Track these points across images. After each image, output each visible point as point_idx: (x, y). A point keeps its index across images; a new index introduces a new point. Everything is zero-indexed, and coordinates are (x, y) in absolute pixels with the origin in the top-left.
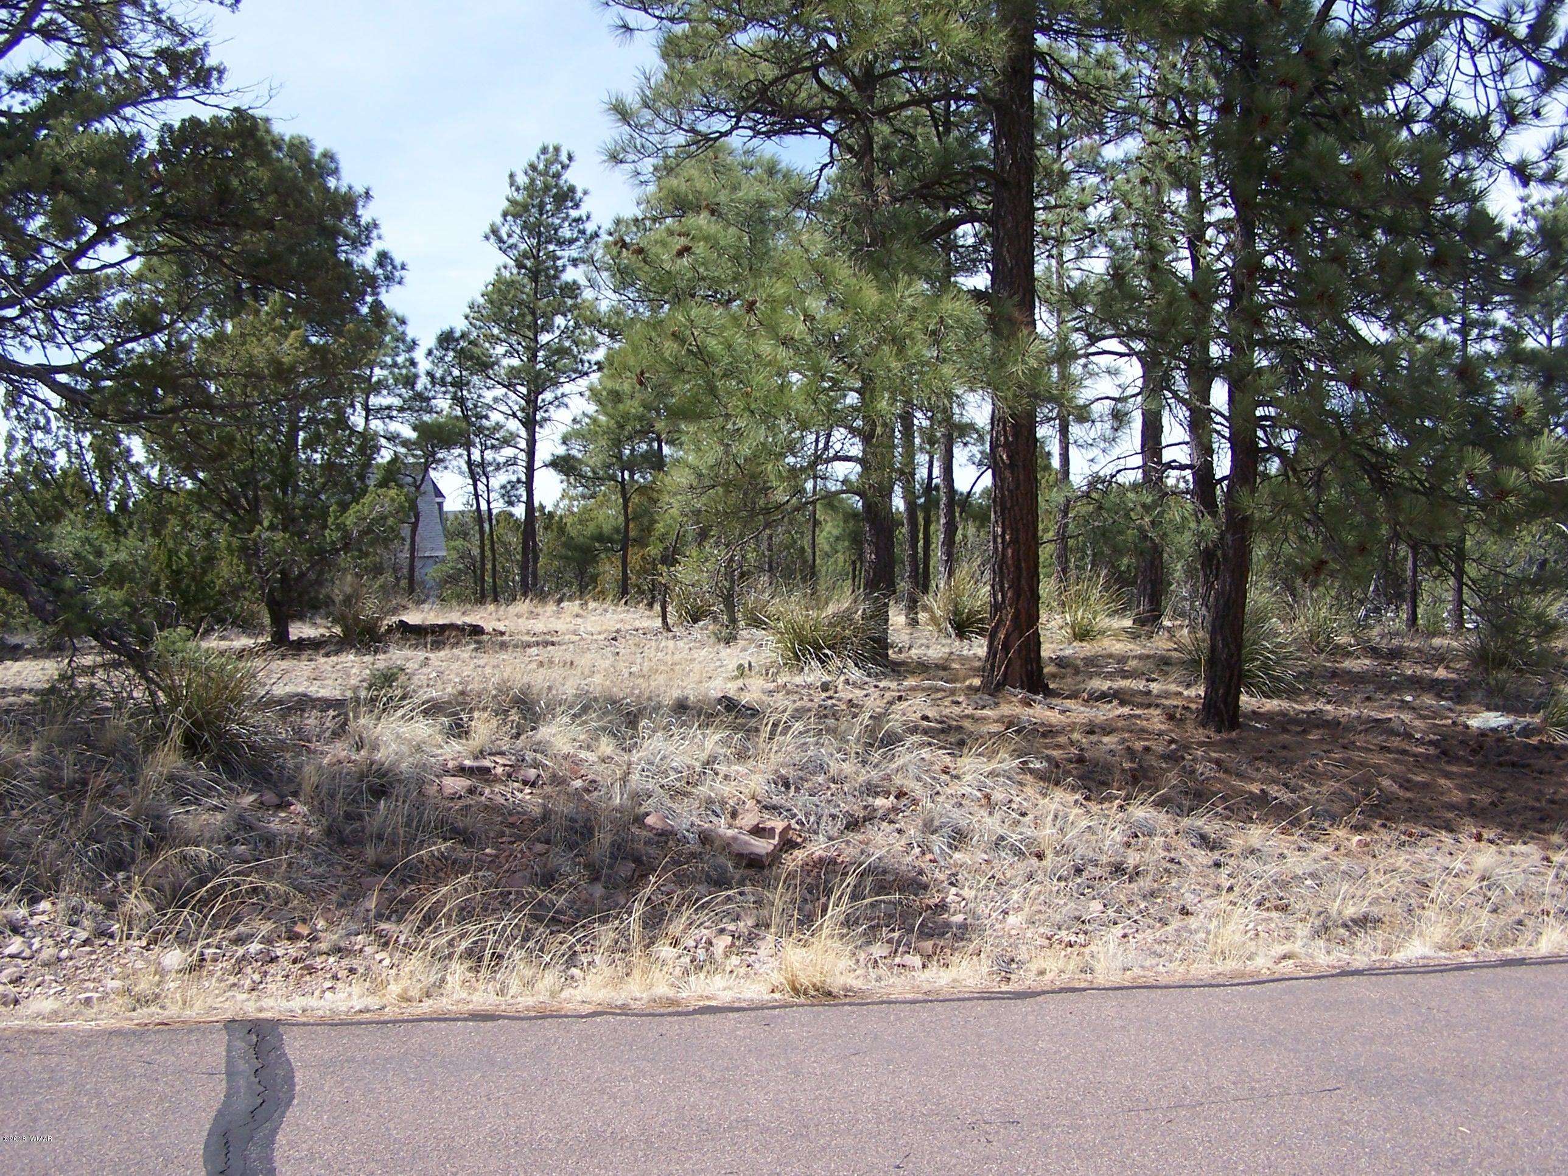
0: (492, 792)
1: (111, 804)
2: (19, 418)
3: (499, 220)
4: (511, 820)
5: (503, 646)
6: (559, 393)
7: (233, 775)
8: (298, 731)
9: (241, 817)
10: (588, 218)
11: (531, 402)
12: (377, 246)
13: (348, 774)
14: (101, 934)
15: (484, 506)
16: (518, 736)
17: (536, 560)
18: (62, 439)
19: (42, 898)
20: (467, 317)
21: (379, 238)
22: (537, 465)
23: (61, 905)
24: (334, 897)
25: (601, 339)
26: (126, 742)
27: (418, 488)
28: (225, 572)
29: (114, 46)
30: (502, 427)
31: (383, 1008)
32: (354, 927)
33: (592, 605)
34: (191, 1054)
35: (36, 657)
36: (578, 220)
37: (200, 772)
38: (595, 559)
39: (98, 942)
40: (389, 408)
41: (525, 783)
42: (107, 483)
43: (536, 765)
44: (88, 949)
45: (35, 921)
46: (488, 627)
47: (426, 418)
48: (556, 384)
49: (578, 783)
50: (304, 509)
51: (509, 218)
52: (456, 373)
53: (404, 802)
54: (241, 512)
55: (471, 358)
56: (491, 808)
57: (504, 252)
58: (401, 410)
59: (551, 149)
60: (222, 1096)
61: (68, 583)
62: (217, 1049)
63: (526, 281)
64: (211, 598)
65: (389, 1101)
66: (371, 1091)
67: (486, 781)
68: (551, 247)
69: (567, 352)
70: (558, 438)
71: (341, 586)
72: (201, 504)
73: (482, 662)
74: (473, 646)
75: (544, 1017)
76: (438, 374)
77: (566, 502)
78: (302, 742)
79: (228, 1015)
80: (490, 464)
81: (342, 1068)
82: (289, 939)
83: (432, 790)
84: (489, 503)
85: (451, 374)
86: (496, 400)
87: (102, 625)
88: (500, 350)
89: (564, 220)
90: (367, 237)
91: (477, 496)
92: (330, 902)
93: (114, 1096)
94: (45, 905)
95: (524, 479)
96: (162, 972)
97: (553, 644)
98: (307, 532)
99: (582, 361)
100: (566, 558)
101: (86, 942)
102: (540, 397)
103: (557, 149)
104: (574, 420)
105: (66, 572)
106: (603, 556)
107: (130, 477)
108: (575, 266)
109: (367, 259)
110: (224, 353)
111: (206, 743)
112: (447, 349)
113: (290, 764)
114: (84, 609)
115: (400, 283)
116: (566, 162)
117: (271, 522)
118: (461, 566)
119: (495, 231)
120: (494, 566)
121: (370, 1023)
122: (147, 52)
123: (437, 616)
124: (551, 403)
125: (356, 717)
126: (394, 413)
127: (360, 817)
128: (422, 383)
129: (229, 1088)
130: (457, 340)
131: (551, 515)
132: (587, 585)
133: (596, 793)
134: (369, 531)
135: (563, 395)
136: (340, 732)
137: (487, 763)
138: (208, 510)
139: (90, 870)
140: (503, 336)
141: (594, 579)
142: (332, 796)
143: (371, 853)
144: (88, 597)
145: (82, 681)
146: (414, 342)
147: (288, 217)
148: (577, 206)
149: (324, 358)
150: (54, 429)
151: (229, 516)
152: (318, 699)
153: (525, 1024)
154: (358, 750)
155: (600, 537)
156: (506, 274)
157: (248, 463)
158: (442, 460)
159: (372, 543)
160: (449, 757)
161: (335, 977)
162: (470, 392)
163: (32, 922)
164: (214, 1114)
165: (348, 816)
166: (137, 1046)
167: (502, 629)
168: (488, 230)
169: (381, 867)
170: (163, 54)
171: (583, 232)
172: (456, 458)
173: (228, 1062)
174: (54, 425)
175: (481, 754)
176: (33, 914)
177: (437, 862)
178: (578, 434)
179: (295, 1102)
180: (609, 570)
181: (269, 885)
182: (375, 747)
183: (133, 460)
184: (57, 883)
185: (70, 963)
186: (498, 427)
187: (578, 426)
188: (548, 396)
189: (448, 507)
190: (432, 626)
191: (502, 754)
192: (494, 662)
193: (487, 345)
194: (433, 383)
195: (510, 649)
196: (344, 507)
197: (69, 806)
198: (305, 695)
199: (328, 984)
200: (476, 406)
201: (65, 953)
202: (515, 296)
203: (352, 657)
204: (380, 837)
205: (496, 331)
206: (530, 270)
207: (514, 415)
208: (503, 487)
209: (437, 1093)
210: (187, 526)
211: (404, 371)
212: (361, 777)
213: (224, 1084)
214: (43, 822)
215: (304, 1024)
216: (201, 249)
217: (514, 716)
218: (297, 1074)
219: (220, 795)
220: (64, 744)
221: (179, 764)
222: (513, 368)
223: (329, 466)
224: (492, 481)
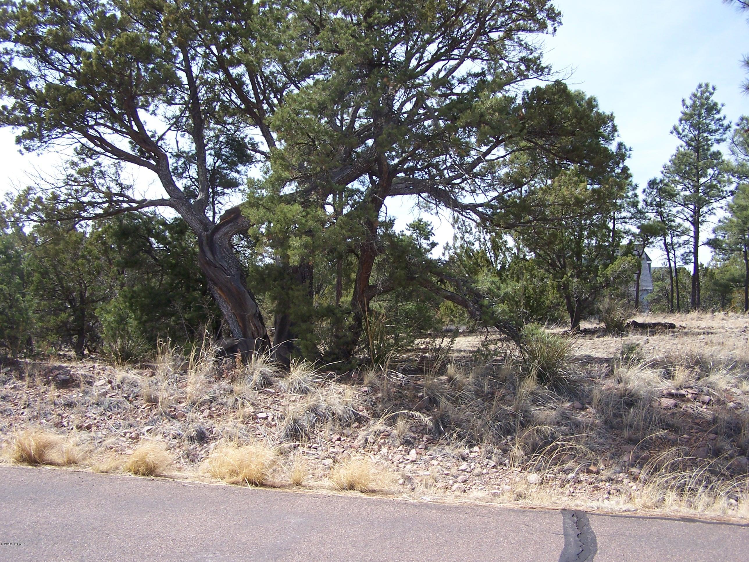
0: (687, 407)
1: (505, 404)
2: (459, 228)
3: (677, 123)
4: (697, 421)
5: (686, 334)
6: (710, 207)
7: (560, 392)
8: (589, 373)
9: (564, 413)
10: (725, 118)
11: (696, 213)
12: (617, 140)
13: (615, 395)
14: (501, 464)
15: (673, 265)
16: (699, 379)
17: (699, 291)
18: (477, 237)
19: (475, 445)
20: (662, 172)
21: (618, 136)
22: (700, 243)
23: (483, 449)
24: (608, 454)
25: (733, 179)
26: (511, 376)
27: (640, 256)
28: (551, 297)
29: (502, 59)
30: (681, 225)
31: (636, 510)
32: (618, 469)
33: (731, 314)
34: (547, 523)
35: (465, 336)
36: (719, 120)
37: (545, 391)
38: (730, 291)
39: (499, 467)
40: (624, 218)
41: (704, 403)
42: (496, 256)
43: (708, 394)
44: (495, 470)
45: (472, 455)
46: (677, 325)
47: (643, 222)
48: (708, 203)
49: (731, 404)
50: (587, 267)
51: (683, 122)
52: (658, 199)
53: (643, 409)
54: (558, 269)
55: (665, 192)
56: (685, 414)
57: (681, 139)
58: (631, 218)
59: (704, 85)
60: (563, 545)
61: (486, 302)
62: (558, 523)
63: (692, 152)
64: (544, 309)
65: (645, 557)
66: (635, 551)
67: (683, 401)
68: (705, 135)
69: (715, 186)
70: (710, 230)
71: (604, 304)
72: (539, 265)
73: (675, 342)
74: (671, 334)
75: (721, 524)
76: (649, 201)
77: (714, 262)
78: (591, 379)
79: (562, 507)
80: (676, 244)
81: (619, 538)
82: (587, 473)
83: (655, 404)
84: (675, 263)
85: (655, 200)
86: (678, 212)
87: (500, 321)
88: (680, 187)
89: (712, 120)
90: (613, 136)
91: (669, 259)
92: (607, 456)
93: (514, 539)
94: (476, 448)
95: (693, 251)
96: (529, 484)
97: (712, 334)
98: (588, 279)
99: (722, 191)
100: (716, 290)
101: (494, 467)
102: (701, 210)
103: (707, 85)
104: (720, 221)
105: (484, 297)
106: (735, 289)
107: (507, 254)
108: (718, 143)
109: (613, 147)
110: (551, 195)
111: (548, 378)
112: (653, 188)
113: (587, 389)
114: (493, 314)
115: (629, 157)
116: (712, 91)
117: (572, 274)
118: (661, 294)
119: (675, 129)
120: (678, 295)
121: (631, 517)
122: (516, 59)
123: (651, 319)
124: (706, 213)
125: (617, 367)
126: (627, 220)
127: (621, 416)
128: (641, 205)
129: (566, 542)
130: (658, 184)
131: (707, 269)
132: (726, 304)
133: (741, 410)
134: (618, 277)
135: (713, 209)
136: (610, 374)
137: (683, 392)
138: (542, 268)
139: (496, 434)
140: (681, 180)
141: (730, 301)
142: (607, 404)
143: (626, 434)
144: (495, 309)
145: (492, 347)
146: (636, 186)
147: (582, 129)
148: (718, 112)
149: (599, 195)
150: (474, 232)
151: (552, 271)
152: (596, 358)
153: (711, 526)
154: (619, 383)
155: (734, 280)
156: (682, 150)
157: (561, 245)
158: (652, 243)
159: (620, 283)
160: (664, 388)
161: (609, 493)
162: (665, 209)
163: (470, 456)
164: (560, 553)
165: (615, 415)
166: (522, 517)
167: (685, 326)
168: (672, 129)
169: (632, 441)
170: (523, 60)
171: (722, 125)
172: (658, 242)
173: (564, 529)
174: (474, 230)
175: (681, 387)
176: (471, 452)
177: (659, 440)
178: (721, 228)
179: (598, 552)
180: (738, 296)
181: (578, 447)
182: (627, 383)
183: (507, 246)
184: (482, 439)
185: (487, 476)
186: (680, 225)
187: (721, 224)
188: (705, 209)
189: (653, 265)
190: (649, 323)
191: (691, 388)
192: (681, 341)
193: (673, 185)
194: (647, 205)
195: (690, 336)
196: (606, 266)
197: (486, 404)
198: (590, 356)
199: (606, 496)
200: (668, 216)
201: (485, 471)
202: (687, 160)
203: (610, 338)
204: (631, 426)
205: (677, 178)
206: (694, 147)
207: (687, 219)
208: (683, 255)
209: (669, 556)
210: (533, 276)
211: (632, 200)
212: (621, 396)
213: (563, 539)
214: (475, 411)
215: (598, 515)
216: (542, 147)
217: (697, 369)
218: (597, 538)
219: (554, 402)
220: (484, 376)
221: (535, 387)
222: (686, 196)
223: (599, 247)
224: (676, 252)
